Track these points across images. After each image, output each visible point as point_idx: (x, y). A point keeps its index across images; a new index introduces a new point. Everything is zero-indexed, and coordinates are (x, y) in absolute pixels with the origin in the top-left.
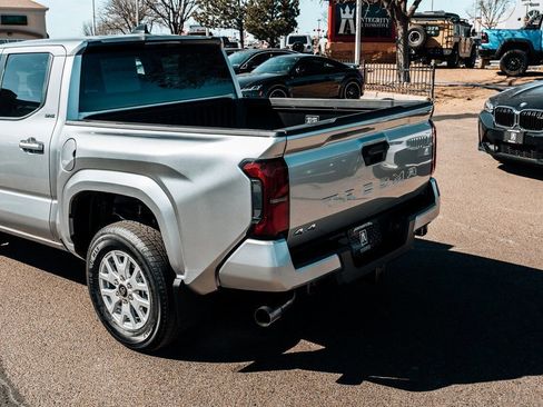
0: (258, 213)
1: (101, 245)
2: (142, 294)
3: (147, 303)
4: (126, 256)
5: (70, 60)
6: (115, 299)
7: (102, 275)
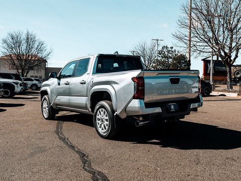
0: (136, 91)
1: (97, 107)
2: (107, 120)
3: (108, 123)
4: (103, 109)
5: (95, 59)
6: (100, 123)
7: (97, 117)
